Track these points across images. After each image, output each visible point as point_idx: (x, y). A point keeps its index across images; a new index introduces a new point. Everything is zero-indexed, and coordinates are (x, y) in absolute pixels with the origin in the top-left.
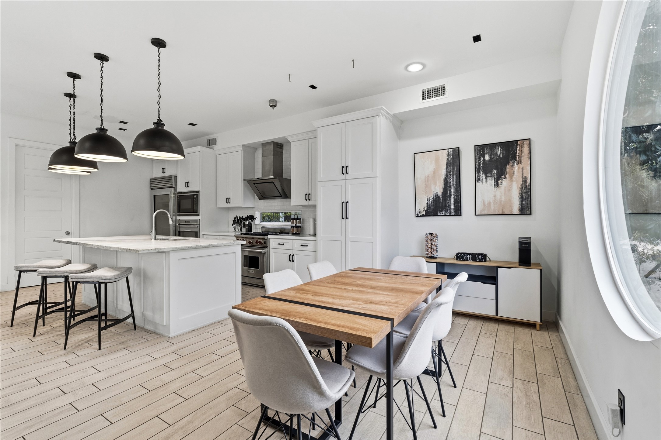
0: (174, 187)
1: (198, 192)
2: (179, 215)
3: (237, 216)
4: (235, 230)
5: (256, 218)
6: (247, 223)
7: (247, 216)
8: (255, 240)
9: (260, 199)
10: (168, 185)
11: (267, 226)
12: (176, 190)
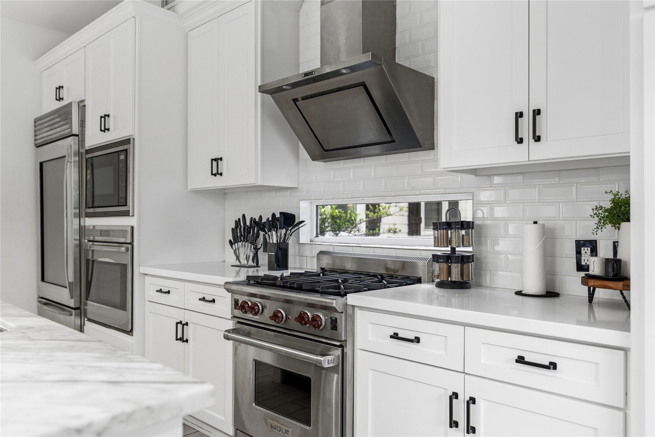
0: (77, 135)
1: (127, 141)
2: (89, 215)
3: (244, 216)
4: (238, 258)
5: (303, 222)
6: (274, 238)
7: (274, 215)
8: (296, 311)
9: (313, 159)
10: (63, 130)
11: (337, 250)
12: (82, 142)
